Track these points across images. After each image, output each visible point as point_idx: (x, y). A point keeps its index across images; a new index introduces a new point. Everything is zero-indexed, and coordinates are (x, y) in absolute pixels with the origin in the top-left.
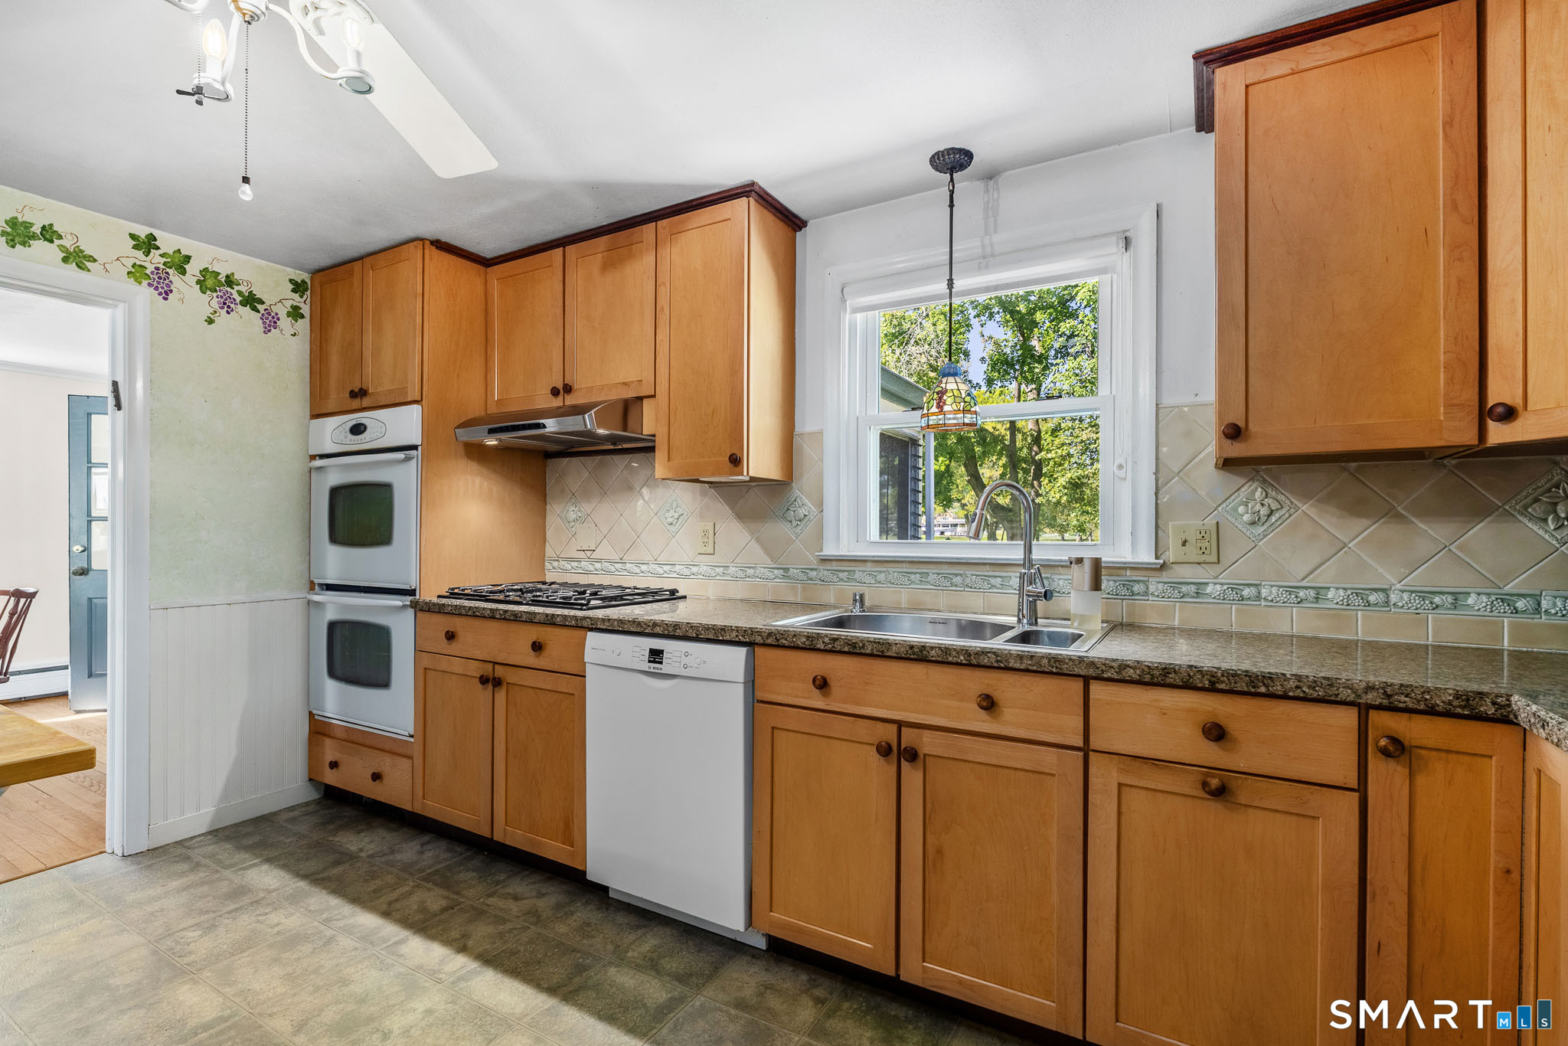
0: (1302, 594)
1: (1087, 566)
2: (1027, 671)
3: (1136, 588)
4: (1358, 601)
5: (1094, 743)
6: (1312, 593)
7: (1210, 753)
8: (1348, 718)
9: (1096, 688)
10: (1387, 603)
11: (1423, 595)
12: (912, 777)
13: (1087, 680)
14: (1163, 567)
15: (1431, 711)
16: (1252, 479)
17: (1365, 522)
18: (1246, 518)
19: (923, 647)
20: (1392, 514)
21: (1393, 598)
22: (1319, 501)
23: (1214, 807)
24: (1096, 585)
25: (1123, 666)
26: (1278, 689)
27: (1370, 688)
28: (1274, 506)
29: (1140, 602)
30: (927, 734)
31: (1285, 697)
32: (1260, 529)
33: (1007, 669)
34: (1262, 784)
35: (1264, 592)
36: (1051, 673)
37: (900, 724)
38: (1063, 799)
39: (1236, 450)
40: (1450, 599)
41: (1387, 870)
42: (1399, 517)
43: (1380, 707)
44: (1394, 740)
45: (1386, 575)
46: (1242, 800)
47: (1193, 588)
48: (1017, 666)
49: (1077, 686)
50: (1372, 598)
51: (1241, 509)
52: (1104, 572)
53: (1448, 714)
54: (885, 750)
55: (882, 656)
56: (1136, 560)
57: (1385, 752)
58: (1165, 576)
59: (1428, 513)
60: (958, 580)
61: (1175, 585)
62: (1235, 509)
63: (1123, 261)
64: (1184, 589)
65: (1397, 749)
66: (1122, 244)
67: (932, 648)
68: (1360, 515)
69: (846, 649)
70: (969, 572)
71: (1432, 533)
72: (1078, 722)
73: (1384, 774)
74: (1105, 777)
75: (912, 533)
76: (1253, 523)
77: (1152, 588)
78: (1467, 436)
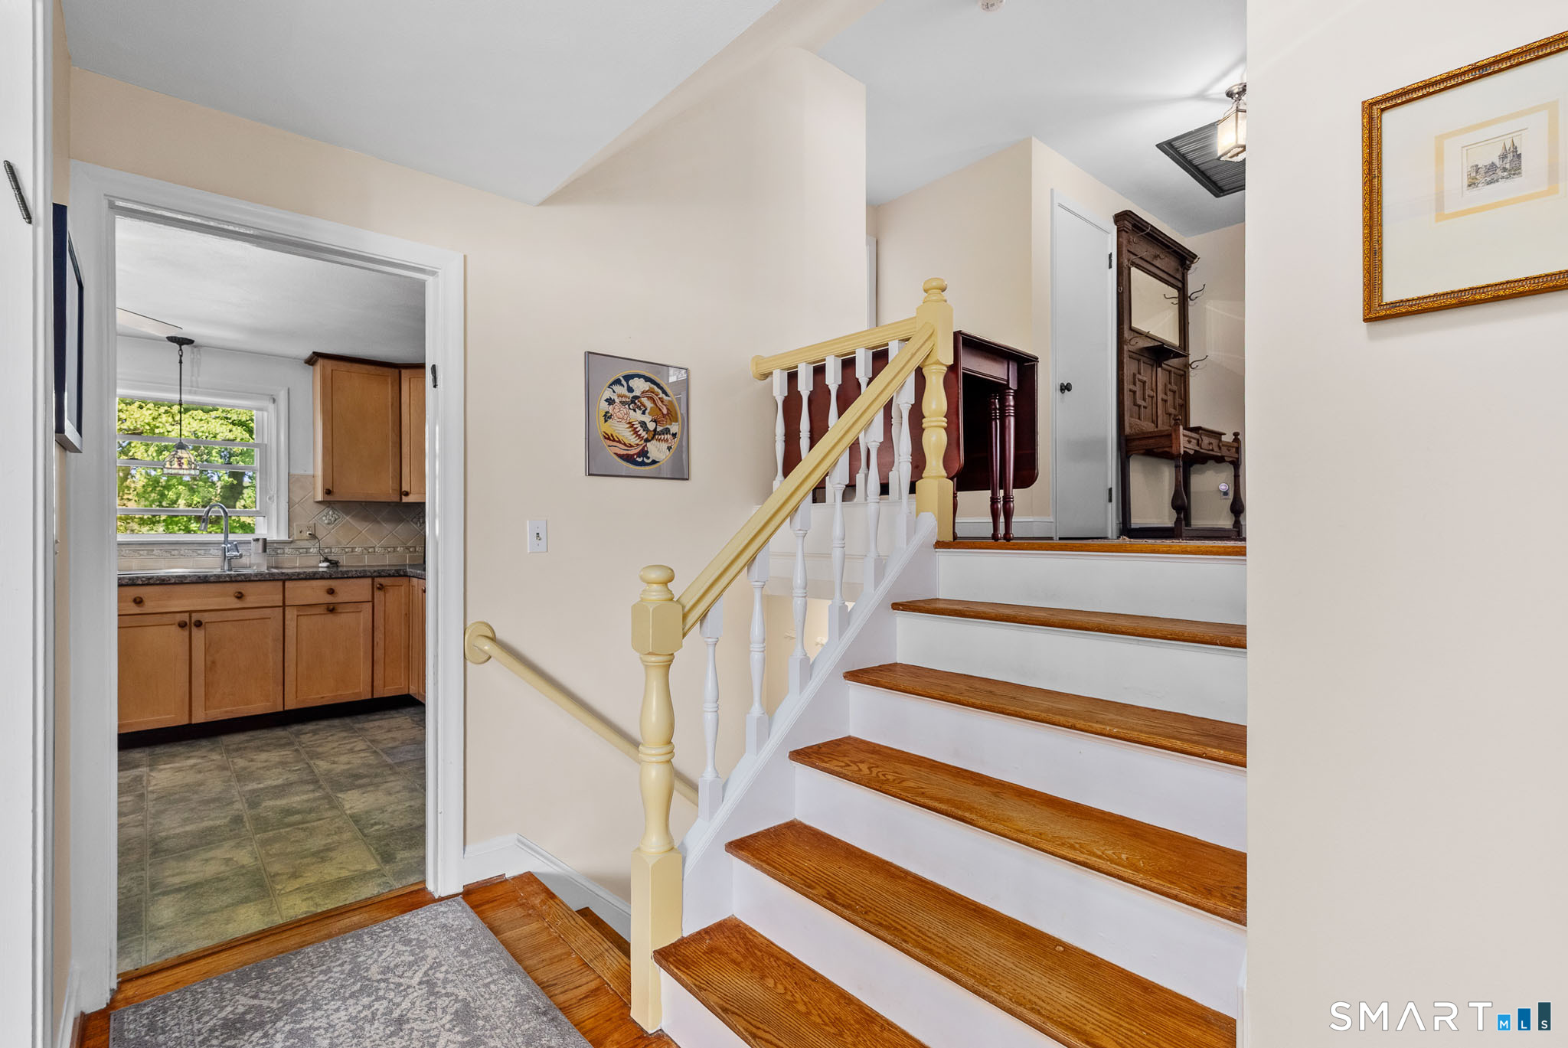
0: (347, 550)
1: (261, 542)
2: (259, 580)
3: (279, 551)
4: (365, 551)
5: (287, 603)
6: (350, 549)
7: (329, 599)
8: (369, 581)
9: (287, 584)
10: (375, 552)
11: (386, 548)
12: (198, 635)
13: (284, 581)
14: (292, 542)
15: (390, 576)
16: (328, 507)
17: (367, 524)
18: (326, 522)
19: (206, 576)
20: (375, 521)
21: (376, 550)
22: (353, 516)
23: (330, 616)
24: (265, 550)
25: (299, 574)
26: (350, 575)
27: (375, 571)
28: (337, 517)
29: (281, 557)
30: (206, 614)
31: (352, 577)
32: (331, 526)
33: (250, 581)
34: (344, 605)
35: (333, 550)
36: (270, 580)
37: (190, 612)
38: (275, 625)
39: (329, 498)
40: (392, 549)
41: (379, 622)
42: (378, 522)
43: (377, 577)
44: (381, 585)
45: (374, 542)
46: (339, 611)
47: (305, 550)
48: (255, 579)
49: (280, 584)
50: (370, 550)
51: (324, 518)
52: (268, 545)
53: (393, 576)
54: (182, 625)
55: (182, 583)
56: (279, 539)
57: (379, 589)
58: (292, 546)
59: (387, 520)
60: (176, 552)
61: (297, 549)
62: (322, 518)
63: (271, 406)
64: (301, 551)
65: (381, 588)
66: (272, 401)
67: (211, 576)
68: (366, 521)
69: (158, 582)
70: (183, 548)
71: (387, 527)
72: (281, 597)
73: (378, 594)
74: (291, 614)
75: (161, 528)
76: (329, 524)
77: (286, 551)
78: (397, 499)
